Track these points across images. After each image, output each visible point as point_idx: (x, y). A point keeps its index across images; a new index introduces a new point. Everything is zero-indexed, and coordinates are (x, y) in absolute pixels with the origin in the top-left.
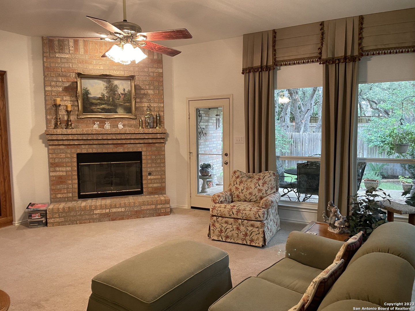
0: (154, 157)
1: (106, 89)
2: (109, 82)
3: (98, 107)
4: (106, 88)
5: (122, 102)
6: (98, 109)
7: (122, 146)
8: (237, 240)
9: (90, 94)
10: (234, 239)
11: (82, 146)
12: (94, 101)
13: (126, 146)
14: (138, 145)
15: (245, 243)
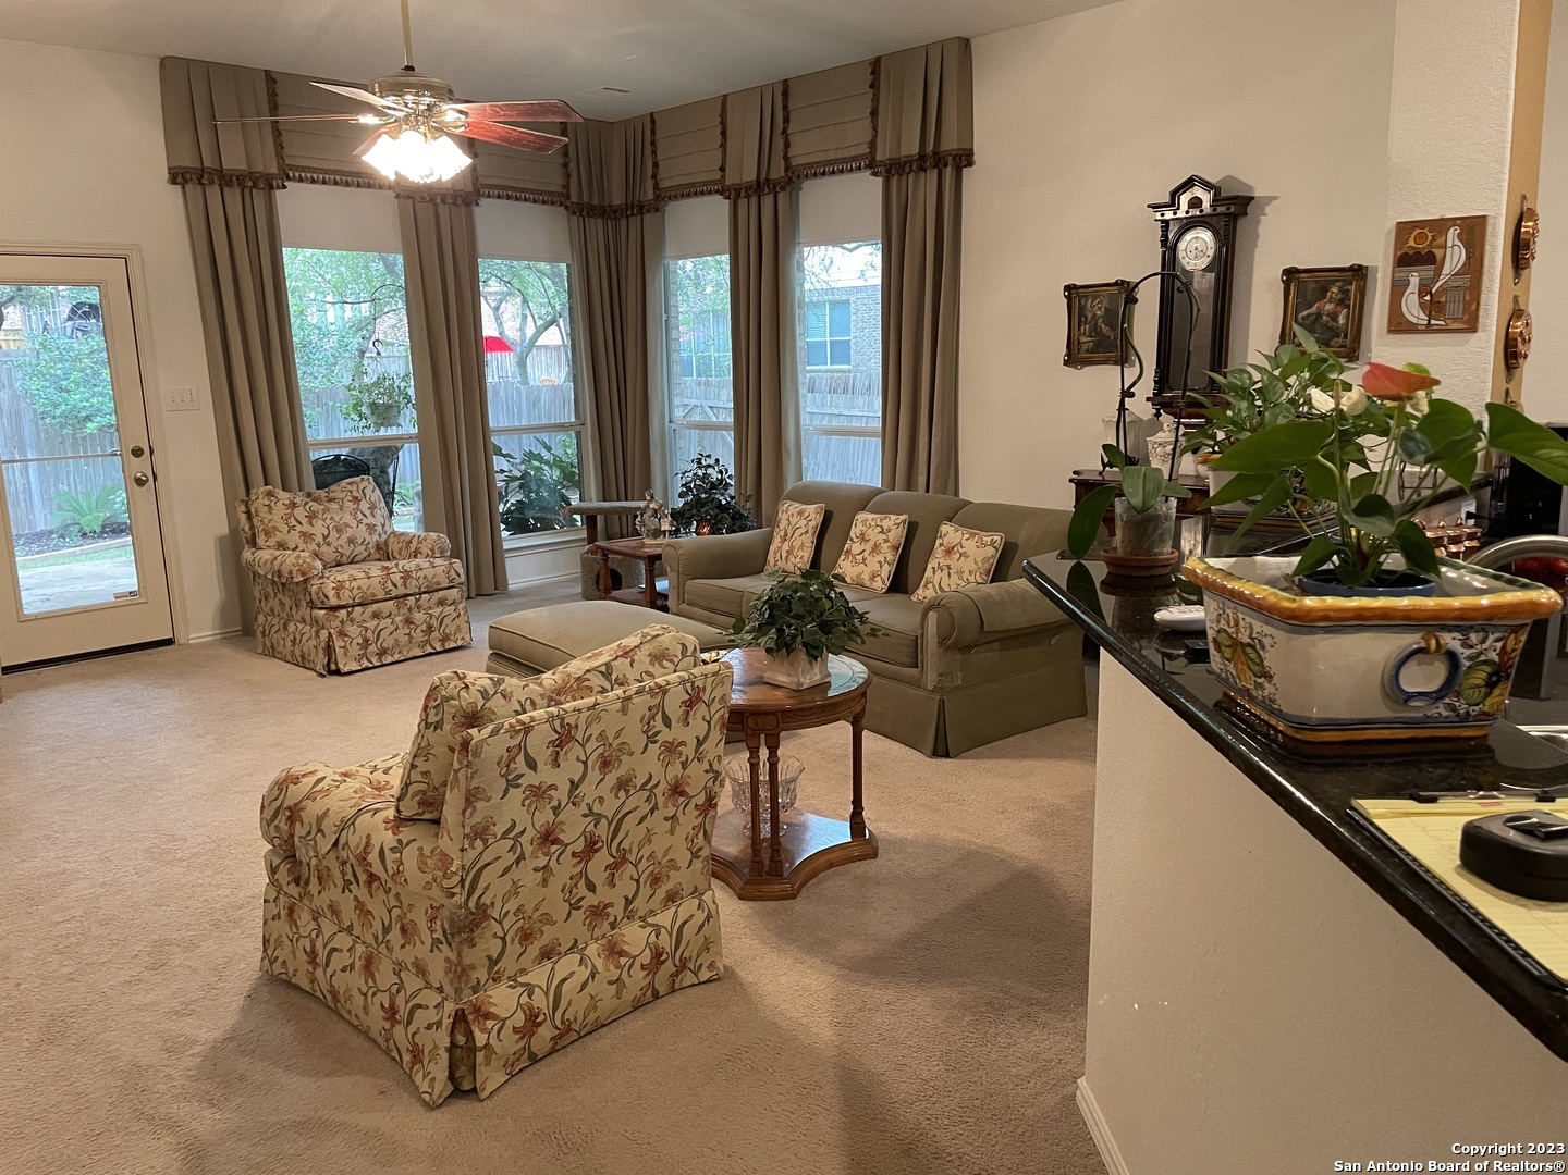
8: (408, 652)
10: (400, 652)
15: (430, 650)
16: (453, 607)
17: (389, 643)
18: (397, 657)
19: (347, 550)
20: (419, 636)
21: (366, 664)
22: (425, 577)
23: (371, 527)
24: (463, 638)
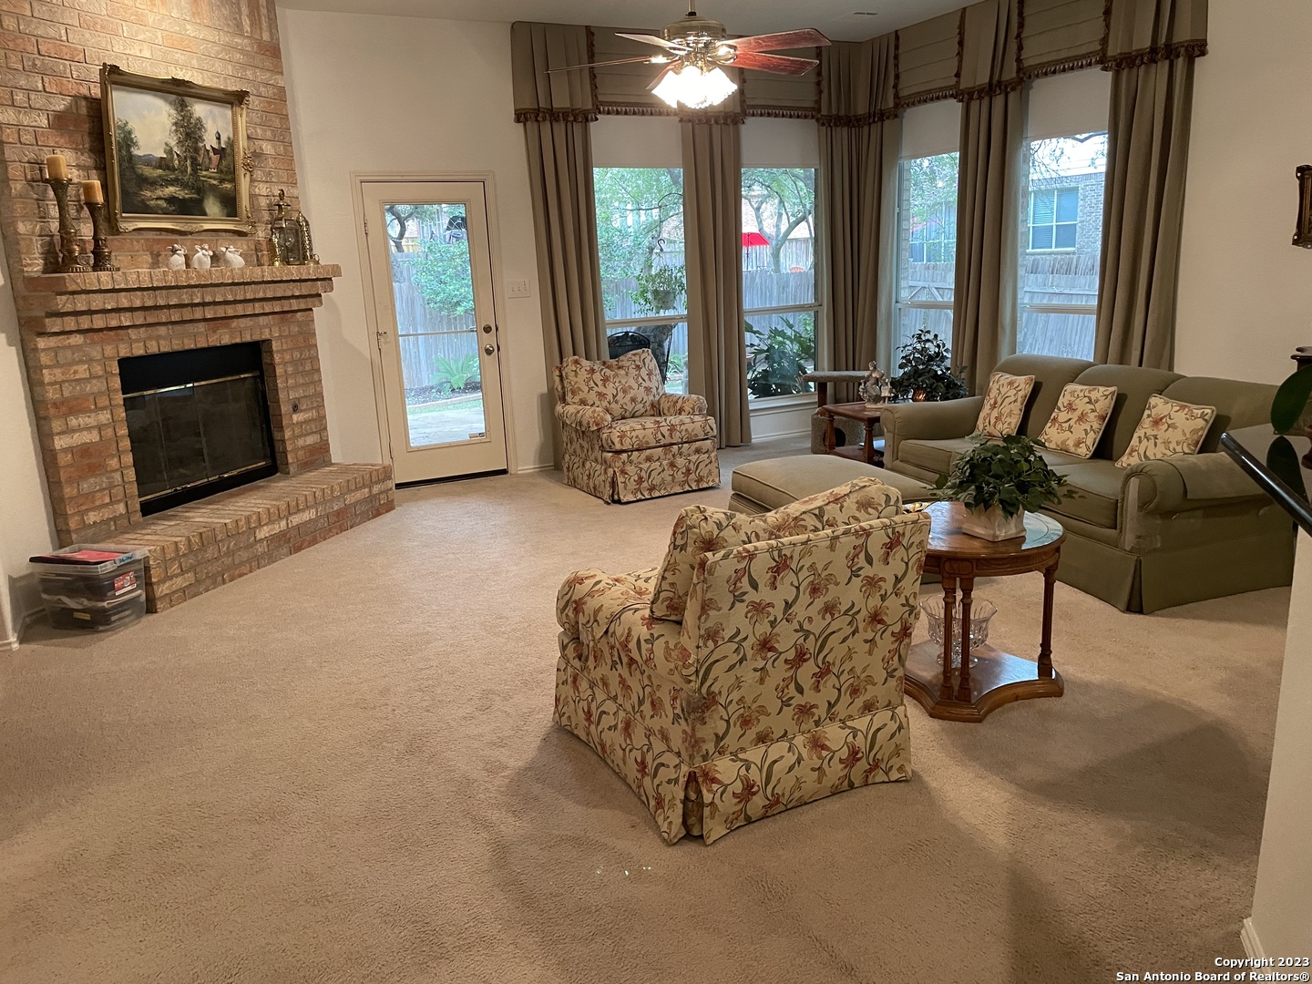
0: (297, 355)
1: (176, 131)
2: (182, 107)
3: (159, 193)
4: (174, 128)
5: (215, 179)
6: (159, 198)
7: (227, 326)
8: (672, 489)
9: (135, 144)
10: (665, 489)
11: (130, 331)
12: (149, 172)
13: (235, 323)
14: (261, 318)
15: (687, 488)
16: (706, 455)
17: (657, 481)
18: (663, 492)
19: (630, 407)
20: (679, 477)
21: (640, 496)
22: (686, 430)
23: (648, 390)
24: (713, 481)
